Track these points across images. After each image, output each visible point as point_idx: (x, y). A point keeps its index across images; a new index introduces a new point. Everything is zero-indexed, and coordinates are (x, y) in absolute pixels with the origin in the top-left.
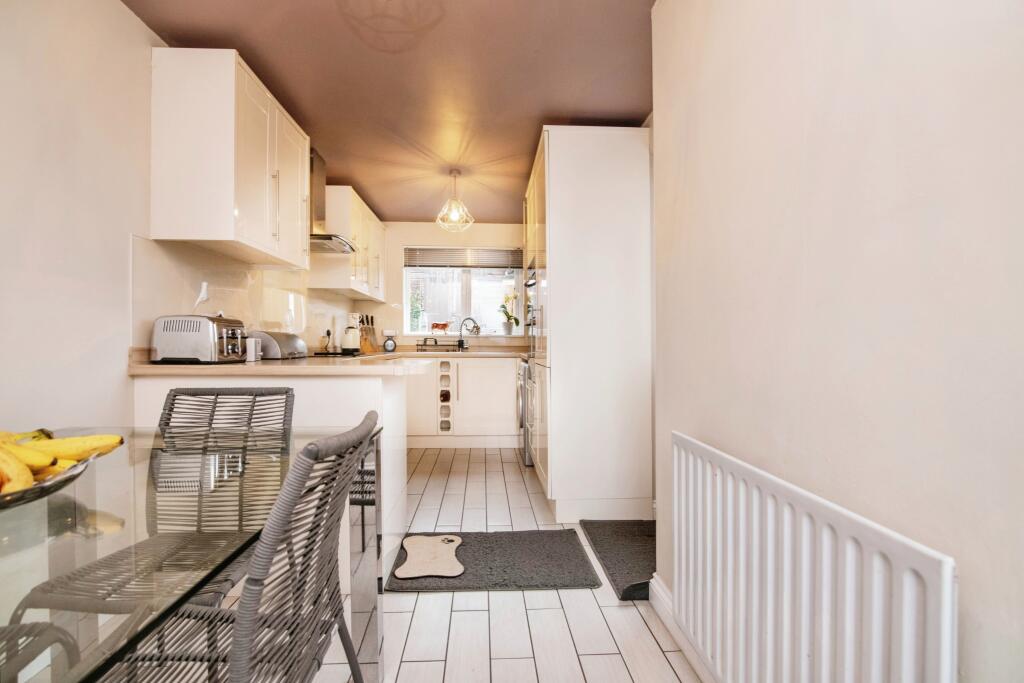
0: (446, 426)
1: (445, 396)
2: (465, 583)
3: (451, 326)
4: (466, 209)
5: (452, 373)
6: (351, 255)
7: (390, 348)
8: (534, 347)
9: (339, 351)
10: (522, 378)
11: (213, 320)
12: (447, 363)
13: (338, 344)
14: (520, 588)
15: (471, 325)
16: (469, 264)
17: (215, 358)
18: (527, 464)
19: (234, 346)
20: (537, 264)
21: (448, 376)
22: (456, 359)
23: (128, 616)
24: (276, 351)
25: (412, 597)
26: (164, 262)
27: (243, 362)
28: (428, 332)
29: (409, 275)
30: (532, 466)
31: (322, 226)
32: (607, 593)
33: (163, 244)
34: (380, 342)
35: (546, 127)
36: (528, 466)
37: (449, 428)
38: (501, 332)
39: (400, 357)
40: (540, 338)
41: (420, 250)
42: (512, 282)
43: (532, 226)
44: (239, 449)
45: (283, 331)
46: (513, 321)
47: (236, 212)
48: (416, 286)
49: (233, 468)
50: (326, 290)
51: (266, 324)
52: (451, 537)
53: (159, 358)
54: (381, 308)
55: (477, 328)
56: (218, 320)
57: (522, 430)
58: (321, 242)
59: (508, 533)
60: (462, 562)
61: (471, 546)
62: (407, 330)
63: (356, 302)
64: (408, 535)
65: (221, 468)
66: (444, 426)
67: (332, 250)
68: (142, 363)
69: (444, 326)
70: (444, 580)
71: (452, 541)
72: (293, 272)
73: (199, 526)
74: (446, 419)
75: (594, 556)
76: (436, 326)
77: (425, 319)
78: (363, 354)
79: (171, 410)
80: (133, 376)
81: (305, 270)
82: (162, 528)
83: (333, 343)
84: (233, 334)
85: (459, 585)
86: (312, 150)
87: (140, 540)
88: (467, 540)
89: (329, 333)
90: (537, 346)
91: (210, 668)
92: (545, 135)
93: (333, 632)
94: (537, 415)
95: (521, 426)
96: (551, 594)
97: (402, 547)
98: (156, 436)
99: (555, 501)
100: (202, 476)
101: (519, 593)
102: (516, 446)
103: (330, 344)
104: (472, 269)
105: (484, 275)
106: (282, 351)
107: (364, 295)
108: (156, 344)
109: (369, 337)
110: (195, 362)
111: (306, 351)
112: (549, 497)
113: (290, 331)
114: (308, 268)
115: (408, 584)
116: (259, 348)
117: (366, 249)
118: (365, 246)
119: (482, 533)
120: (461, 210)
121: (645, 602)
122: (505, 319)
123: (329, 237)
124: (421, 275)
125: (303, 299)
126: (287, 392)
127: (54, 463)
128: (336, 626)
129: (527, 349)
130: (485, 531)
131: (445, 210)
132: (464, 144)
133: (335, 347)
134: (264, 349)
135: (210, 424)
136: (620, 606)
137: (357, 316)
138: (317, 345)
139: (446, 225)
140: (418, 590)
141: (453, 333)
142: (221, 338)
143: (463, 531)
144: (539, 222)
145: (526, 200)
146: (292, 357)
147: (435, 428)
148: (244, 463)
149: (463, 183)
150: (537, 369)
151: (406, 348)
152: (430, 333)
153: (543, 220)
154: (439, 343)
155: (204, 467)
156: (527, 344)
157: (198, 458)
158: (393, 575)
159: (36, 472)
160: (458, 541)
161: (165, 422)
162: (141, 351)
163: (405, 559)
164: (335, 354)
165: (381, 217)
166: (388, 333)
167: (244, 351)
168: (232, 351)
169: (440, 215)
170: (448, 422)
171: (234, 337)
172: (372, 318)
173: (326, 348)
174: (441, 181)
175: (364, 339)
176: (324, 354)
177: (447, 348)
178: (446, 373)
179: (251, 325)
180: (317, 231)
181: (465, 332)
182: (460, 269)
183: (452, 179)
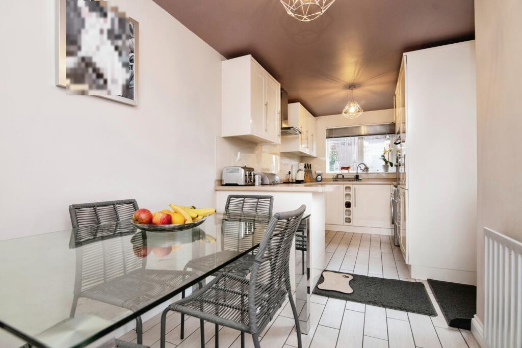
0: (348, 220)
1: (348, 205)
2: (353, 297)
3: (352, 168)
4: (358, 106)
5: (352, 192)
6: (300, 135)
7: (319, 180)
8: (399, 179)
9: (294, 181)
10: (393, 196)
11: (243, 168)
12: (349, 188)
13: (294, 178)
14: (384, 306)
15: (363, 167)
16: (363, 134)
17: (243, 184)
18: (396, 245)
19: (250, 179)
20: (401, 131)
21: (349, 195)
22: (354, 186)
23: (215, 277)
24: (267, 181)
25: (325, 298)
26: (227, 146)
27: (254, 185)
28: (339, 172)
29: (330, 143)
30: (399, 246)
31: (287, 123)
32: (440, 320)
33: (225, 138)
34: (314, 177)
35: (405, 54)
36: (396, 246)
37: (350, 222)
38: (382, 170)
39: (325, 184)
40: (402, 173)
41: (335, 129)
42: (389, 142)
43: (399, 110)
44: (252, 221)
45: (270, 172)
46: (389, 164)
47: (251, 121)
48: (333, 148)
49: (250, 230)
50: (288, 153)
51: (263, 169)
52: (347, 275)
53: (224, 184)
54: (315, 160)
55: (367, 169)
56: (245, 168)
57: (393, 225)
58: (286, 131)
59: (380, 278)
60: (352, 288)
61: (357, 280)
62: (328, 171)
63: (302, 157)
64: (325, 271)
65: (246, 230)
66: (347, 220)
67: (291, 134)
68: (219, 185)
69: (348, 168)
70: (342, 294)
71: (348, 277)
72: (274, 146)
73: (238, 249)
74: (349, 217)
75: (435, 300)
76: (343, 168)
77: (338, 165)
78: (306, 183)
79: (229, 203)
80: (216, 190)
81: (279, 144)
82: (226, 248)
83: (292, 178)
84: (250, 173)
85: (350, 298)
86: (282, 89)
87: (218, 251)
88: (356, 278)
89: (290, 173)
90: (401, 178)
91: (242, 297)
92: (404, 58)
93: (286, 296)
94: (402, 217)
95: (393, 223)
96: (404, 314)
97: (322, 276)
98: (224, 214)
99: (411, 265)
100: (239, 232)
101: (383, 309)
102: (390, 235)
103: (290, 178)
104: (364, 137)
105: (373, 139)
106: (269, 180)
107: (306, 154)
108: (224, 178)
109: (309, 175)
110: (236, 185)
111: (279, 181)
112: (407, 263)
113: (273, 172)
114: (280, 143)
115: (324, 292)
116: (260, 180)
117: (307, 132)
118: (307, 130)
119: (364, 276)
120: (356, 106)
121: (468, 331)
122: (384, 163)
123: (289, 128)
124: (336, 142)
125: (278, 157)
126: (271, 197)
127: (197, 217)
128: (288, 294)
129: (396, 180)
130: (367, 275)
131: (347, 108)
132: (357, 72)
133: (292, 180)
134: (262, 180)
135: (242, 209)
136: (448, 329)
137: (303, 164)
138: (284, 178)
139: (347, 115)
140: (329, 296)
141: (352, 172)
142: (246, 175)
143: (354, 273)
144: (402, 107)
145: (395, 95)
146: (274, 184)
147: (342, 220)
148: (254, 228)
149: (357, 92)
150: (401, 191)
151: (327, 180)
152: (340, 172)
153: (404, 106)
154: (345, 177)
155: (240, 227)
156: (395, 177)
157: (238, 223)
158: (316, 287)
159: (193, 219)
160: (351, 278)
161: (227, 208)
162: (218, 180)
163: (323, 281)
164: (292, 183)
165: (314, 114)
166: (318, 172)
167: (254, 181)
168: (250, 181)
169: (344, 111)
170: (350, 218)
171: (250, 175)
172: (310, 165)
173: (288, 180)
174: (344, 93)
175: (306, 175)
176: (287, 182)
177: (349, 180)
178: (349, 193)
179: (257, 170)
180: (284, 126)
181: (360, 171)
182: (357, 138)
183: (351, 91)
